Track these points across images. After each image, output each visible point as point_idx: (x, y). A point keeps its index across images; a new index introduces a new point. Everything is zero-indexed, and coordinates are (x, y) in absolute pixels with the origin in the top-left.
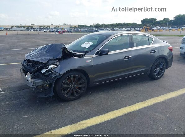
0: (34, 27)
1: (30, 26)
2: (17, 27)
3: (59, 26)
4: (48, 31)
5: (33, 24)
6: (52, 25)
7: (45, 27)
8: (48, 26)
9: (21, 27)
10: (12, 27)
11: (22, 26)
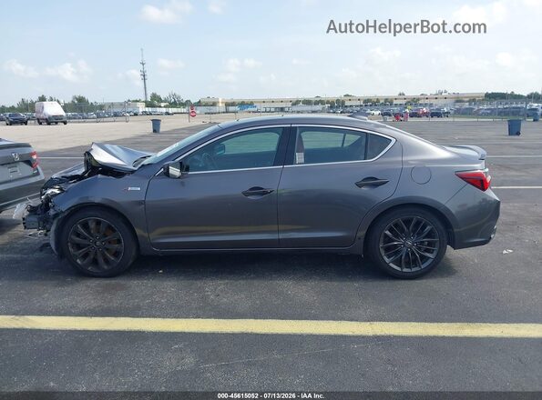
0: (347, 103)
1: (338, 101)
2: (307, 102)
3: (418, 99)
4: (377, 113)
5: (348, 95)
6: (401, 97)
7: (378, 100)
8: (386, 100)
9: (317, 103)
10: (296, 103)
11: (318, 99)
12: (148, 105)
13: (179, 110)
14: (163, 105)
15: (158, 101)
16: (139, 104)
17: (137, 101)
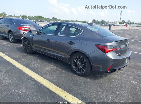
12: (120, 23)
13: (130, 25)
14: (125, 23)
15: (124, 22)
16: (117, 23)
17: (117, 22)
